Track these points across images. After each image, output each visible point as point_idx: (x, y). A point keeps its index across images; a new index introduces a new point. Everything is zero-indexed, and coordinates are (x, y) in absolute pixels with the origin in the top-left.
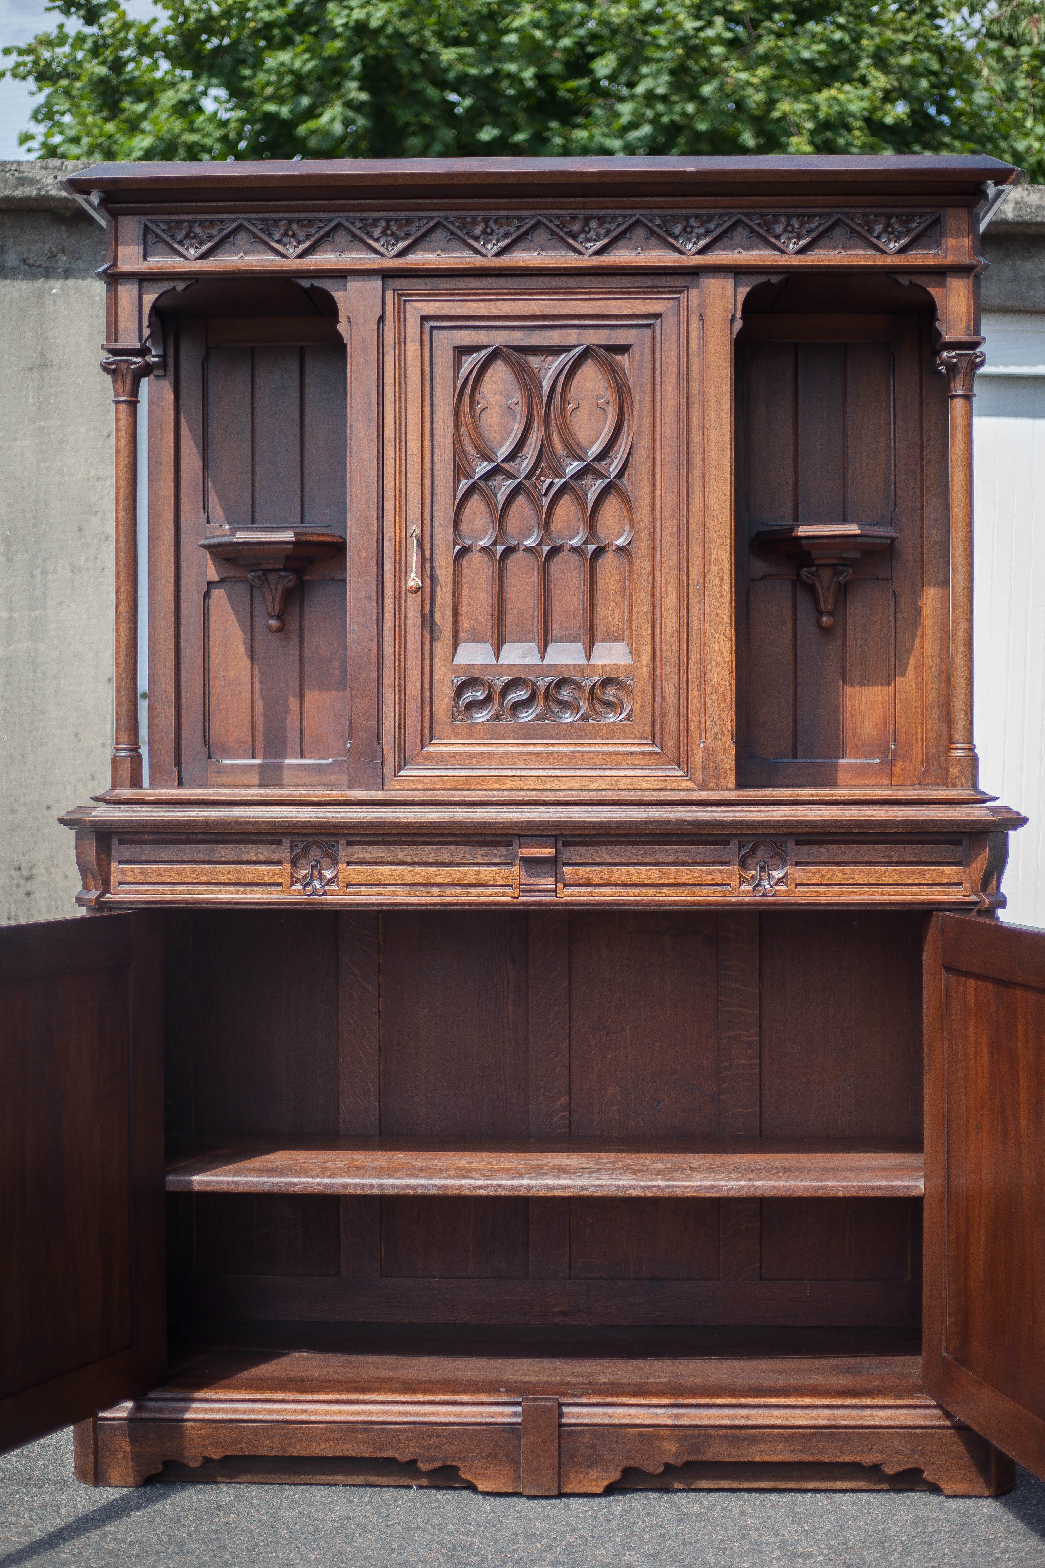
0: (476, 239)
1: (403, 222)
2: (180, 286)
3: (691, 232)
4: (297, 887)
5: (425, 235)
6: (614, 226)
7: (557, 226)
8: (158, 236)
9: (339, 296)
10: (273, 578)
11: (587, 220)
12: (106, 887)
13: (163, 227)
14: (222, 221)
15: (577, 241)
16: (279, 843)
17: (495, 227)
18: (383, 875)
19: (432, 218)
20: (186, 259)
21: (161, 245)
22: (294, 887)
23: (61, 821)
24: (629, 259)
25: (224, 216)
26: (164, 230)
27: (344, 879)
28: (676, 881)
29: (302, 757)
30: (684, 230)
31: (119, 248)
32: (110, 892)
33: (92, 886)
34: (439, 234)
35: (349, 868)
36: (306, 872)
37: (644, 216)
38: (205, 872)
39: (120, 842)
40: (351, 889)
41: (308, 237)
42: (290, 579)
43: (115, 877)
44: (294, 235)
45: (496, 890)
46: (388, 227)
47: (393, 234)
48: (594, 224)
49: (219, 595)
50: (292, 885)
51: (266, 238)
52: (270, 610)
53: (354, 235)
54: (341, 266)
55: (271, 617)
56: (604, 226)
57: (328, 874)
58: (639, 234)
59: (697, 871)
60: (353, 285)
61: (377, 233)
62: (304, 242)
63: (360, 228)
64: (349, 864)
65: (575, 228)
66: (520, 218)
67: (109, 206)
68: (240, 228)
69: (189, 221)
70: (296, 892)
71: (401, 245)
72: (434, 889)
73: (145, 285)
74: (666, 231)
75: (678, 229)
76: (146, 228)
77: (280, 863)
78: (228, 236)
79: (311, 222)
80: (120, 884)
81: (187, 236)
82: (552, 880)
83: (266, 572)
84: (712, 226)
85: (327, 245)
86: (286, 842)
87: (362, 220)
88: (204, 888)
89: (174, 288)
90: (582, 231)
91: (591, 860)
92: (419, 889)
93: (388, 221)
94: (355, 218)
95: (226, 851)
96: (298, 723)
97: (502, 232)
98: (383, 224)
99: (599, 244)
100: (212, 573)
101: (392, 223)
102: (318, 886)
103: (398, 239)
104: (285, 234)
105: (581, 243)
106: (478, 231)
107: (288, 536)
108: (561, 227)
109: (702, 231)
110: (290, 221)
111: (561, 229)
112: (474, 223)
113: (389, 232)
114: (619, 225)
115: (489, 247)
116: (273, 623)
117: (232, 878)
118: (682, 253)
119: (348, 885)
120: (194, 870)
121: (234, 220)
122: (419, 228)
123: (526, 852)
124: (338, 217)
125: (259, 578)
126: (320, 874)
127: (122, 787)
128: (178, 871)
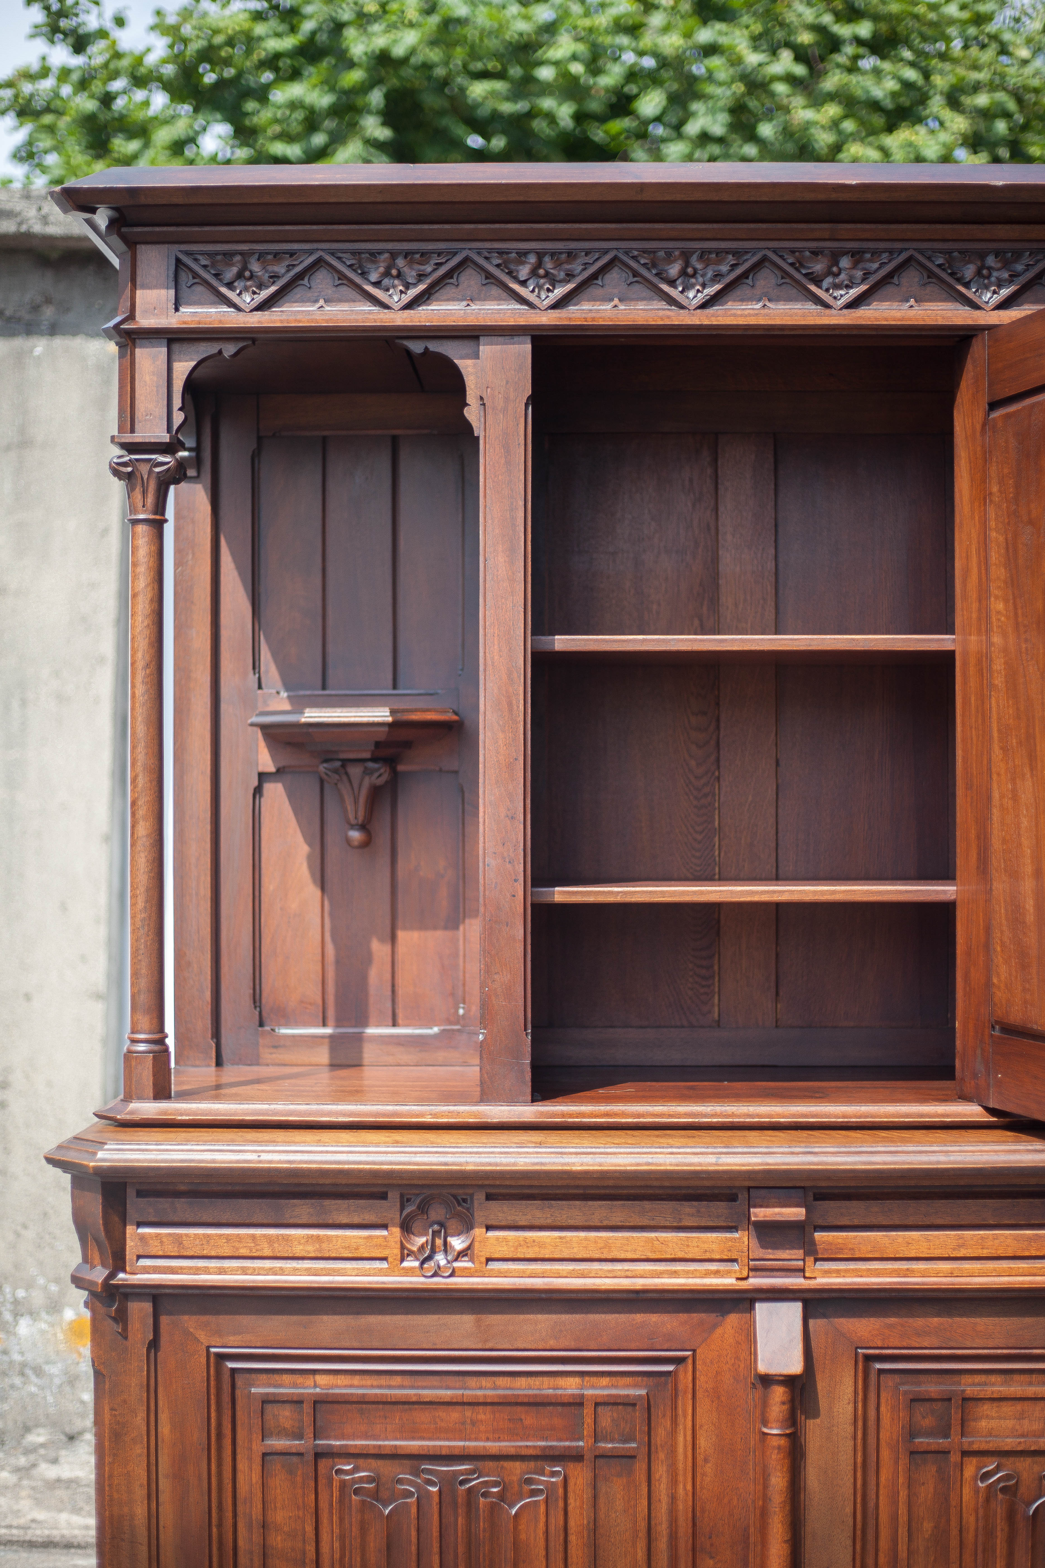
0: (672, 283)
1: (564, 256)
2: (229, 350)
3: (989, 277)
4: (411, 1263)
5: (594, 276)
6: (875, 266)
7: (792, 264)
8: (196, 275)
9: (466, 366)
10: (355, 771)
11: (835, 258)
12: (119, 1262)
13: (204, 262)
14: (292, 254)
15: (820, 287)
16: (383, 1196)
17: (699, 266)
18: (541, 1245)
19: (606, 251)
20: (238, 309)
21: (200, 289)
22: (405, 1264)
23: (50, 1160)
24: (898, 314)
25: (295, 246)
26: (205, 267)
27: (481, 1252)
28: (985, 1253)
29: (395, 1024)
30: (979, 273)
31: (139, 293)
32: (124, 1270)
33: (97, 1260)
34: (615, 276)
35: (490, 1234)
36: (423, 1240)
37: (920, 251)
38: (269, 1239)
39: (140, 1194)
40: (493, 1266)
41: (421, 277)
42: (381, 775)
43: (132, 1247)
44: (399, 276)
45: (713, 1267)
46: (539, 264)
47: (547, 275)
48: (845, 262)
49: (275, 791)
50: (402, 1260)
51: (358, 280)
52: (351, 816)
53: (489, 276)
54: (471, 321)
55: (352, 827)
56: (860, 266)
57: (457, 1243)
58: (911, 278)
59: (1016, 1238)
60: (487, 349)
61: (524, 272)
62: (415, 285)
63: (498, 266)
64: (489, 1228)
65: (818, 267)
66: (736, 253)
67: (124, 230)
68: (319, 263)
69: (242, 253)
70: (409, 1272)
71: (559, 291)
72: (618, 1266)
73: (176, 347)
74: (952, 274)
75: (969, 271)
76: (178, 261)
77: (385, 1226)
78: (300, 276)
79: (425, 255)
80: (139, 1257)
81: (240, 276)
82: (799, 1253)
83: (345, 762)
84: (1019, 267)
85: (449, 291)
86: (394, 1196)
87: (501, 253)
88: (268, 1264)
89: (220, 352)
90: (829, 273)
91: (856, 1222)
92: (596, 1266)
93: (540, 255)
94: (490, 251)
95: (303, 1209)
96: (388, 976)
97: (710, 274)
98: (532, 259)
99: (854, 292)
100: (266, 762)
101: (547, 259)
102: (443, 1262)
103: (554, 282)
104: (387, 274)
105: (827, 290)
106: (674, 270)
107: (380, 714)
108: (798, 265)
109: (1005, 275)
110: (394, 255)
111: (797, 269)
112: (669, 257)
113: (541, 272)
114: (882, 265)
115: (691, 294)
116: (355, 835)
117: (310, 1249)
118: (976, 307)
119: (488, 1260)
120: (253, 1237)
121: (311, 252)
122: (586, 265)
123: (760, 1214)
124: (466, 250)
125: (336, 771)
126: (445, 1243)
127: (141, 1098)
128: (228, 1238)
